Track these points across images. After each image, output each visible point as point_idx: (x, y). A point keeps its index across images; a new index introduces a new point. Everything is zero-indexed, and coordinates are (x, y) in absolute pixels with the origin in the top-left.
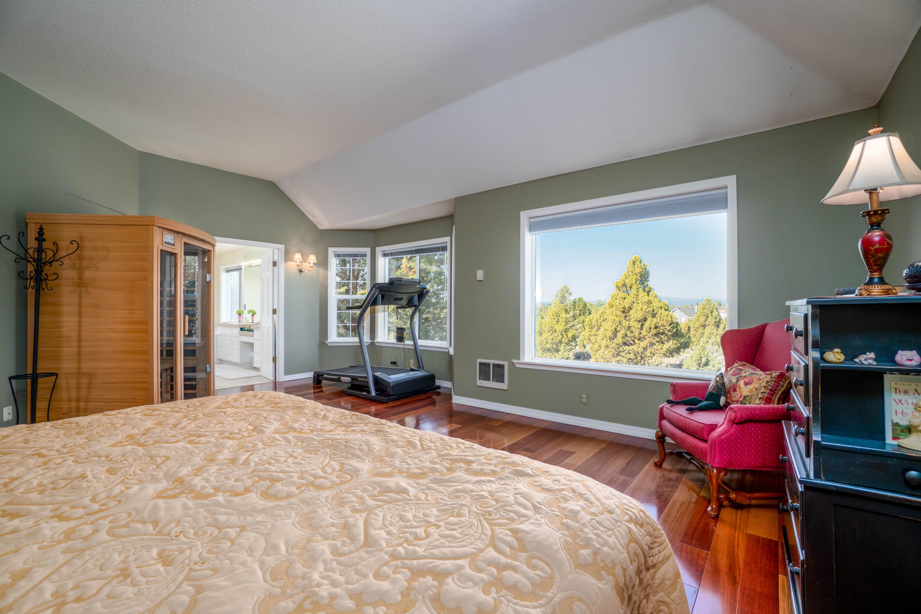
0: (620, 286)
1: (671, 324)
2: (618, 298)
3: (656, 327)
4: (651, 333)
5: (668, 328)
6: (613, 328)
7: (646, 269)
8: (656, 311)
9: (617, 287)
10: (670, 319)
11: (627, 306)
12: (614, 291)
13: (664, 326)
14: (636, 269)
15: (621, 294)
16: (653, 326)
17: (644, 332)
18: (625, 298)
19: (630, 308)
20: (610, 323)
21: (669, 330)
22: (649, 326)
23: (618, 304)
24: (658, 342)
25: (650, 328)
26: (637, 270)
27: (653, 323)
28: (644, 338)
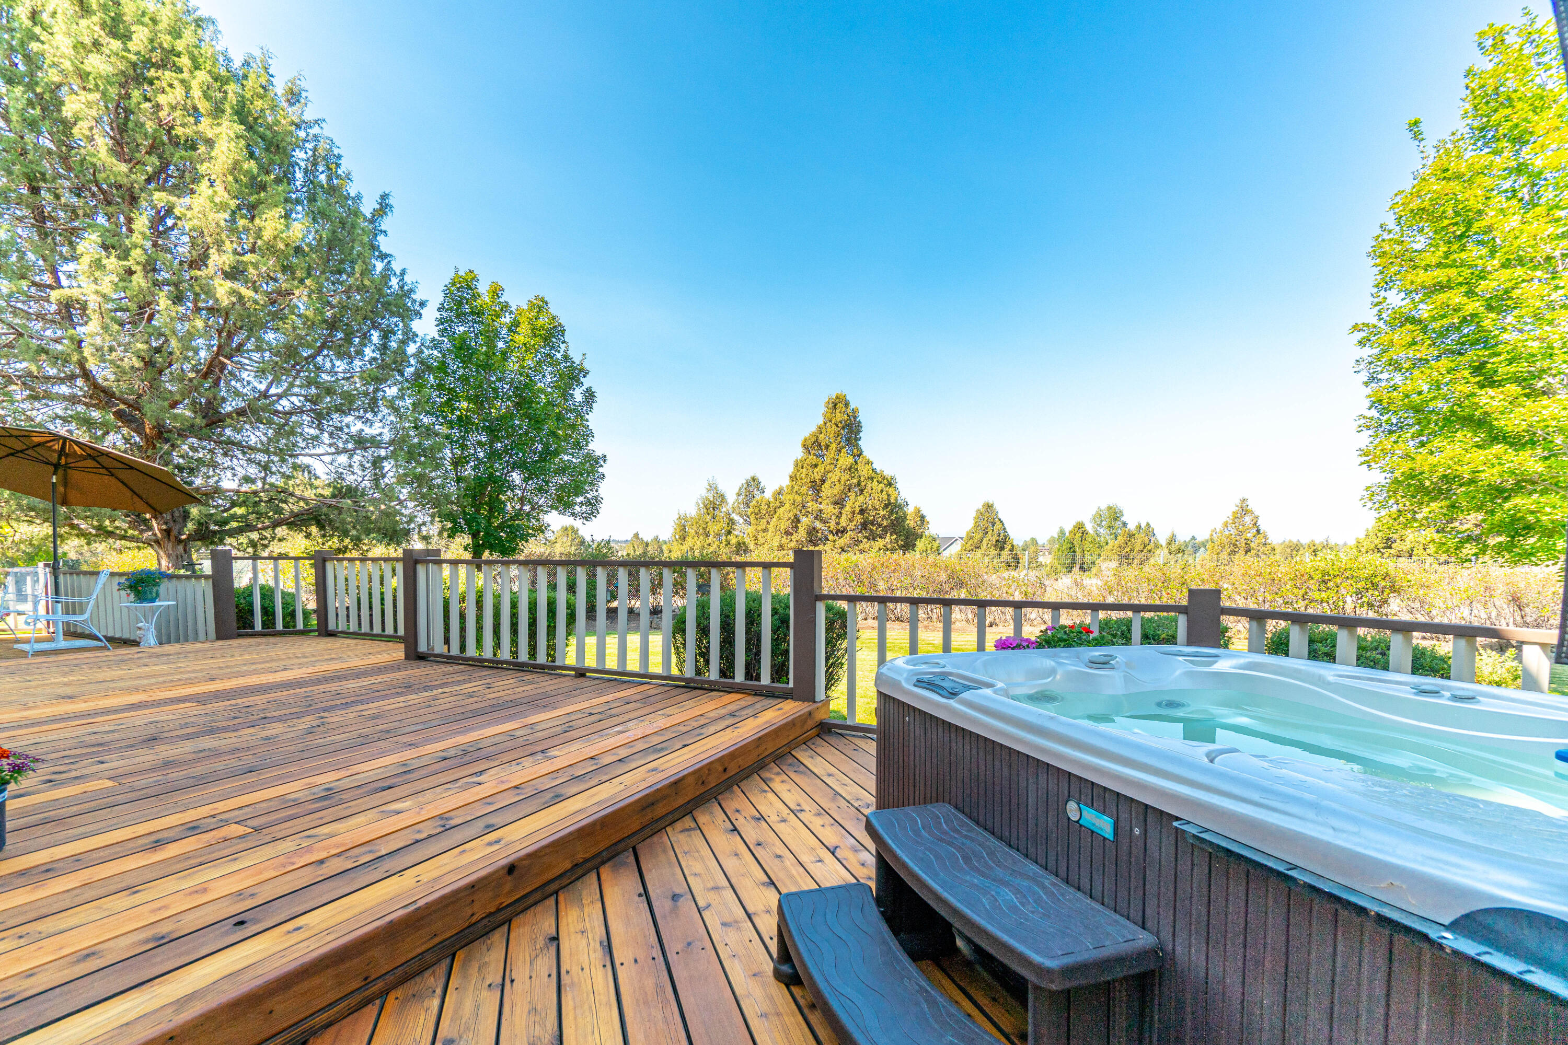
0: (809, 444)
1: (886, 506)
2: (805, 465)
3: (862, 511)
4: (854, 523)
5: (882, 513)
6: (791, 515)
7: (855, 417)
8: (863, 484)
9: (805, 446)
10: (885, 497)
11: (818, 477)
12: (799, 453)
13: (876, 509)
14: (838, 415)
15: (812, 459)
16: (857, 510)
17: (843, 522)
18: (816, 466)
19: (823, 481)
20: (787, 506)
21: (884, 517)
22: (850, 510)
23: (803, 475)
24: (865, 537)
25: (853, 512)
26: (839, 417)
27: (857, 504)
28: (844, 531)
